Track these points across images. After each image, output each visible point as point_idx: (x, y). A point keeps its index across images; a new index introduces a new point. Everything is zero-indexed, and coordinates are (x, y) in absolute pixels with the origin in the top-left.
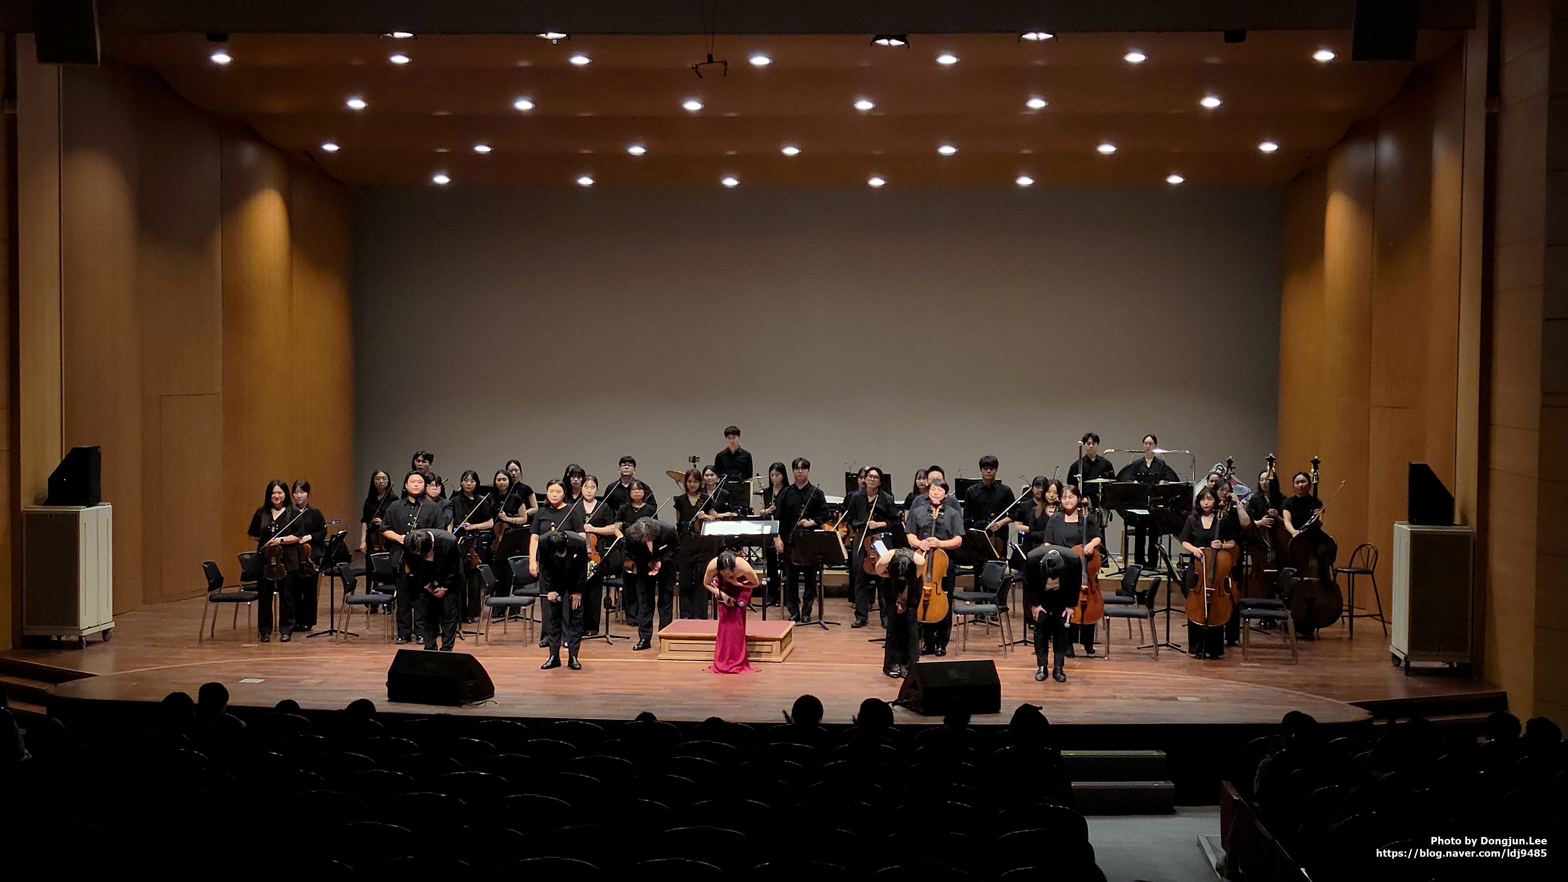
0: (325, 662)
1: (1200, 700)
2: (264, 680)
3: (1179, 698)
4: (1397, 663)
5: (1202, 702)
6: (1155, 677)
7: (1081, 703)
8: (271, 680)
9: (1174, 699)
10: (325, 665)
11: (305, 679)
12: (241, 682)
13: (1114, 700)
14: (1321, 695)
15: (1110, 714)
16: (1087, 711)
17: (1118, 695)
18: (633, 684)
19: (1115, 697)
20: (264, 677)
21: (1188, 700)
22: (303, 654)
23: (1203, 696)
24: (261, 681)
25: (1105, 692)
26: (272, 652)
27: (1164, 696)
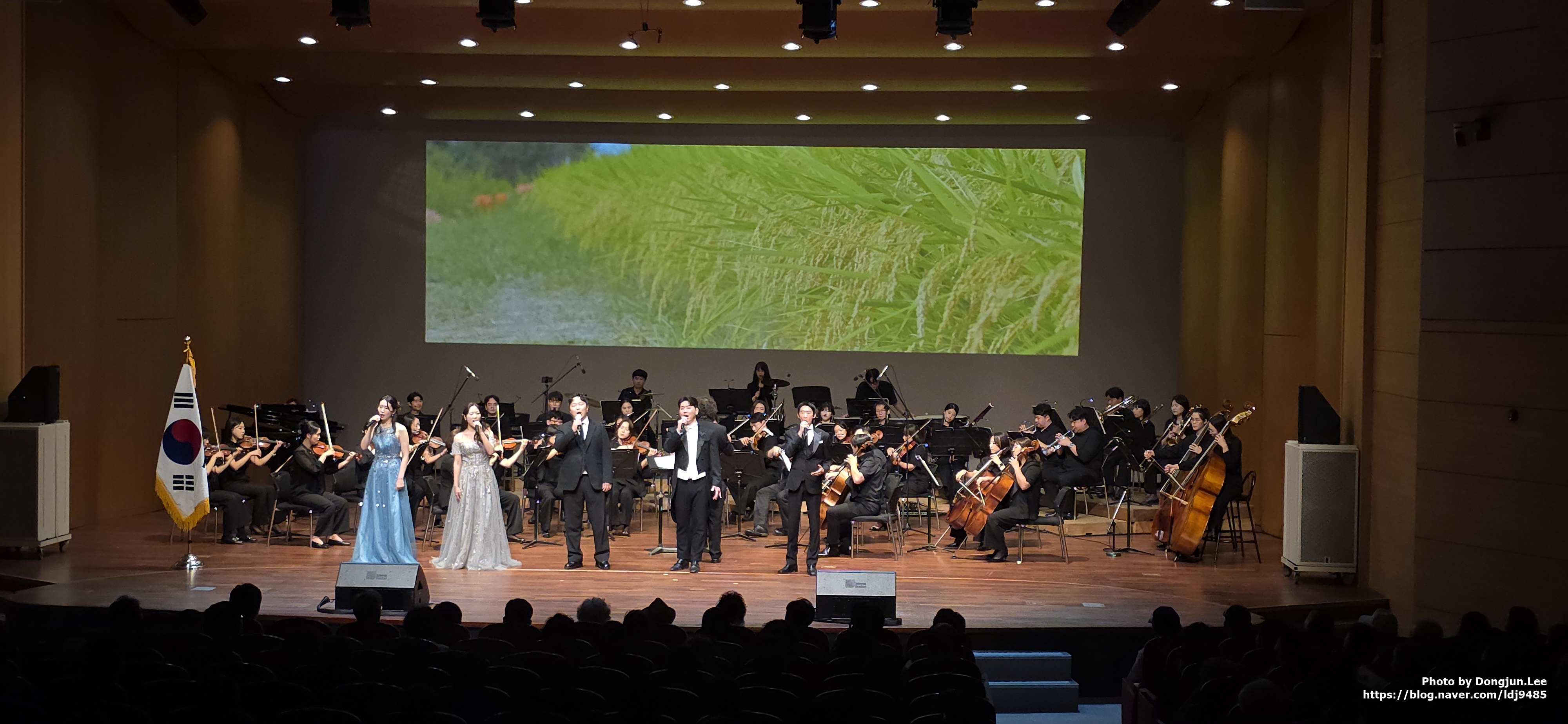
0: (274, 572)
1: (1105, 605)
2: (215, 588)
3: (1084, 604)
4: (1288, 573)
5: (1106, 607)
6: (1061, 586)
7: (992, 609)
9: (1079, 604)
10: (274, 574)
12: (193, 589)
13: (1025, 606)
14: (1217, 602)
15: (1018, 618)
16: (998, 615)
17: (1027, 601)
18: (569, 592)
19: (1024, 604)
20: (216, 585)
21: (1092, 605)
22: (253, 564)
23: (1107, 602)
24: (212, 588)
25: (1015, 599)
26: (223, 562)
27: (1071, 602)
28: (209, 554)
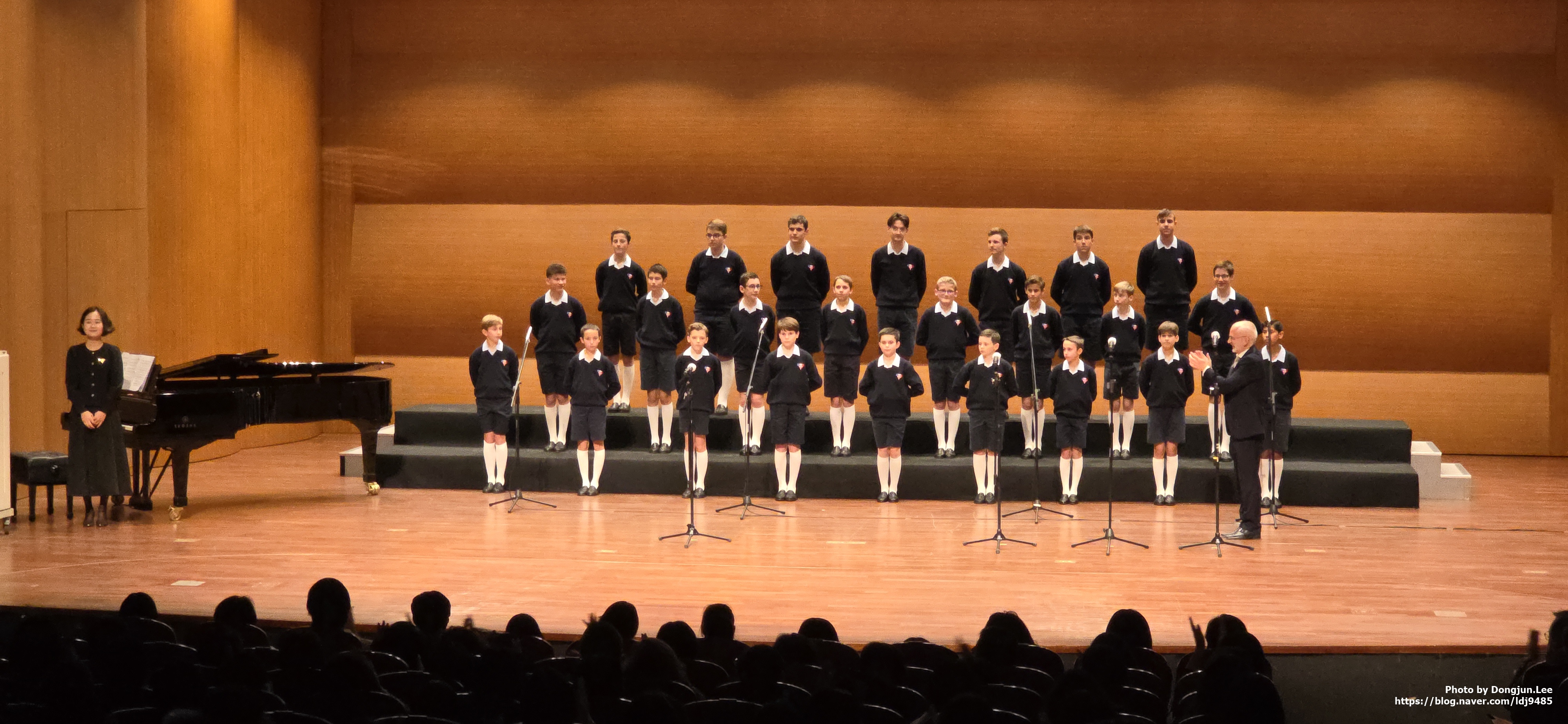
0: (286, 561)
1: (1466, 616)
2: (204, 582)
3: (1437, 613)
5: (1467, 618)
8: (213, 582)
9: (1430, 614)
11: (256, 582)
12: (173, 584)
13: (1347, 616)
17: (1352, 608)
19: (1349, 612)
20: (207, 578)
21: (1448, 614)
22: (256, 551)
23: (1471, 610)
24: (200, 583)
25: (1336, 605)
26: (215, 548)
27: (1418, 609)
28: (195, 537)
